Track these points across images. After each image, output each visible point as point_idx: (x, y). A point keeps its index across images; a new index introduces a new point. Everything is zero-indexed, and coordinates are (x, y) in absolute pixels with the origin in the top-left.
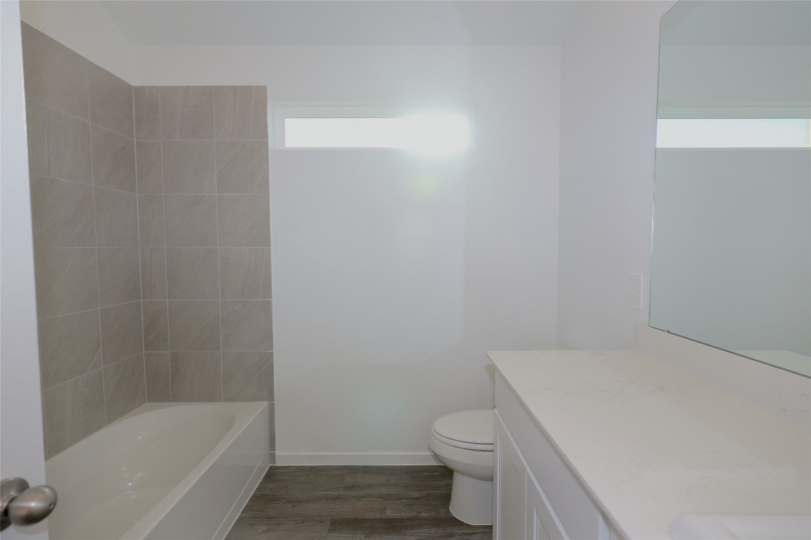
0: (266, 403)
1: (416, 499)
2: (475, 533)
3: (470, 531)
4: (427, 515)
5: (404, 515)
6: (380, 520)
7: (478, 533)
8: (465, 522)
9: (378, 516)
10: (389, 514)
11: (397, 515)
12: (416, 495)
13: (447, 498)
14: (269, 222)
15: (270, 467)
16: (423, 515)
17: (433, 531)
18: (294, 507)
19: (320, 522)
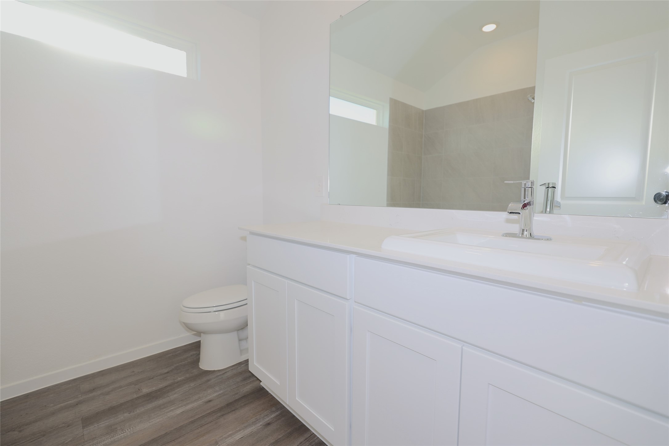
1: (168, 373)
2: (226, 372)
3: (221, 373)
4: (183, 378)
5: (161, 386)
10: (145, 390)
11: (154, 388)
12: (166, 371)
13: (197, 360)
16: (179, 379)
17: (192, 385)
18: (20, 431)
19: (68, 426)
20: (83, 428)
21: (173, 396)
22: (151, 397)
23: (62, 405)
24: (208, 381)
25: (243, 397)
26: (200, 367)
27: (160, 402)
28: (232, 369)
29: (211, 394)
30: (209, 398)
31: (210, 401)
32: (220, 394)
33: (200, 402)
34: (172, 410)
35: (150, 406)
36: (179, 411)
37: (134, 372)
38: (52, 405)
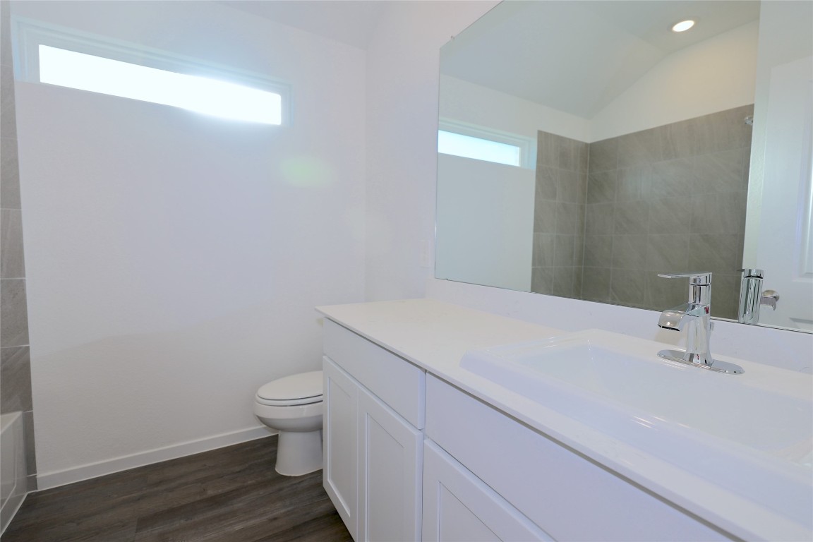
0: (18, 414)
1: (239, 472)
2: (302, 481)
3: (297, 481)
4: (254, 481)
5: (228, 489)
6: (201, 501)
7: (305, 480)
8: (293, 475)
9: (198, 498)
10: (211, 492)
11: (220, 491)
12: (237, 469)
13: (273, 461)
14: (17, 175)
15: (28, 495)
16: (249, 482)
17: (261, 492)
18: (78, 524)
19: (123, 526)
20: (137, 530)
21: (238, 504)
22: (215, 501)
23: (124, 497)
24: (281, 490)
25: (314, 519)
26: (276, 470)
27: (222, 510)
28: (311, 478)
29: (279, 510)
30: (275, 514)
31: (275, 519)
32: (288, 511)
33: (264, 518)
34: (231, 525)
35: (210, 514)
36: (238, 527)
37: (205, 465)
38: (116, 496)
